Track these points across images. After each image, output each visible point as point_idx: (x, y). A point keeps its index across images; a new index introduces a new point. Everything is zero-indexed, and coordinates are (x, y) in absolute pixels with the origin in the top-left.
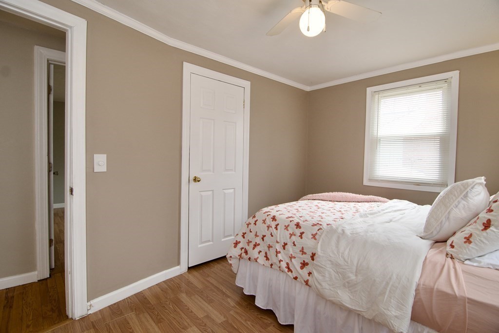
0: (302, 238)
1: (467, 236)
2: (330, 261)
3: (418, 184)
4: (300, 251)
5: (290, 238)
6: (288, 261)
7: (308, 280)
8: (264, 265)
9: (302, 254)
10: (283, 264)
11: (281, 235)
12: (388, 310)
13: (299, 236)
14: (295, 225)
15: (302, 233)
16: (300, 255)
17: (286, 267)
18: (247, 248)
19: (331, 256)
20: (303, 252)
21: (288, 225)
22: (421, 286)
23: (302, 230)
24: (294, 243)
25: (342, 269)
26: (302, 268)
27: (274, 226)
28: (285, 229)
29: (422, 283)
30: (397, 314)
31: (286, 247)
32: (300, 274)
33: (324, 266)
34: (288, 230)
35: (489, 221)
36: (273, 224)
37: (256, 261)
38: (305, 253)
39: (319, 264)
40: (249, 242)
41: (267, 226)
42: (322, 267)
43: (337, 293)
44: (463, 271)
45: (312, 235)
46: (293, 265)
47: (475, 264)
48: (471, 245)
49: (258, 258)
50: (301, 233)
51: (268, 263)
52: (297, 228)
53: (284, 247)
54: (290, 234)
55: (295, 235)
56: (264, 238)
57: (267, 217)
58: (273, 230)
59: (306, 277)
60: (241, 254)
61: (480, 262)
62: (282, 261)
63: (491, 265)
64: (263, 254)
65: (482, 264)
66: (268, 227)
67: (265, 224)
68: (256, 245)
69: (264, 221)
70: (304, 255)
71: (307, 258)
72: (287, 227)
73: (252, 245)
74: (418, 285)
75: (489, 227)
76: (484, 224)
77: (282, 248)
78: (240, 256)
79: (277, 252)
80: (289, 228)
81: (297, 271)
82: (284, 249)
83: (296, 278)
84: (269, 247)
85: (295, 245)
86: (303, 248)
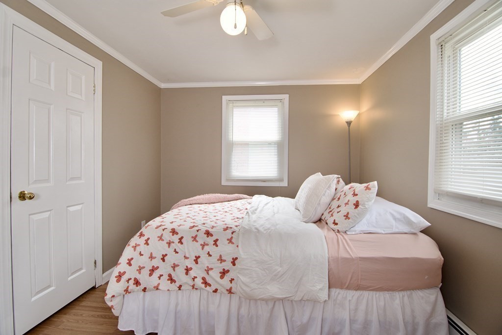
0: (217, 246)
1: (346, 214)
2: (255, 260)
3: (264, 181)
4: (218, 260)
5: (203, 249)
6: (204, 275)
7: (231, 288)
8: (168, 290)
9: (221, 263)
10: (199, 281)
11: (191, 249)
12: (314, 286)
13: (214, 245)
14: (205, 233)
15: (216, 241)
16: (218, 264)
17: (202, 283)
18: (138, 277)
19: (255, 256)
20: (221, 260)
21: (196, 236)
22: (331, 258)
23: (214, 238)
24: (208, 253)
25: (268, 264)
26: (222, 277)
27: (177, 241)
28: (193, 241)
29: (330, 256)
30: (321, 287)
31: (199, 260)
32: (221, 285)
33: (250, 267)
34: (197, 241)
35: (357, 202)
36: (176, 238)
37: (157, 289)
38: (225, 261)
39: (245, 267)
40: (140, 269)
41: (167, 243)
42: (248, 269)
43: (267, 288)
44: (350, 240)
45: (228, 240)
46: (212, 277)
47: (353, 233)
48: (350, 220)
49: (159, 284)
50: (214, 241)
51: (174, 287)
52: (208, 237)
53: (196, 262)
54: (201, 245)
55: (208, 245)
56: (166, 258)
57: (163, 232)
58: (176, 245)
59: (229, 285)
60: (128, 287)
61: (355, 231)
62: (196, 277)
63: (362, 231)
64: (166, 277)
65: (357, 232)
66: (169, 243)
67: (163, 240)
68: (152, 271)
69: (161, 238)
70: (223, 263)
71: (227, 265)
72: (195, 239)
73: (145, 272)
74: (329, 258)
75: (358, 206)
76: (354, 204)
77: (194, 262)
78: (126, 291)
79: (188, 270)
80: (197, 239)
81: (216, 282)
82: (197, 263)
83: (216, 291)
84: (174, 266)
85: (210, 255)
86: (221, 256)
